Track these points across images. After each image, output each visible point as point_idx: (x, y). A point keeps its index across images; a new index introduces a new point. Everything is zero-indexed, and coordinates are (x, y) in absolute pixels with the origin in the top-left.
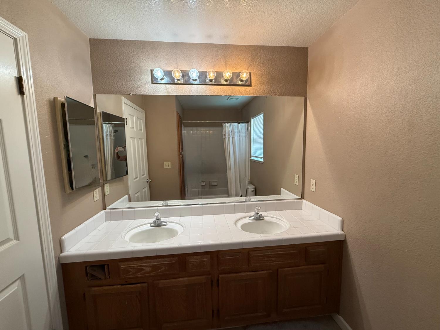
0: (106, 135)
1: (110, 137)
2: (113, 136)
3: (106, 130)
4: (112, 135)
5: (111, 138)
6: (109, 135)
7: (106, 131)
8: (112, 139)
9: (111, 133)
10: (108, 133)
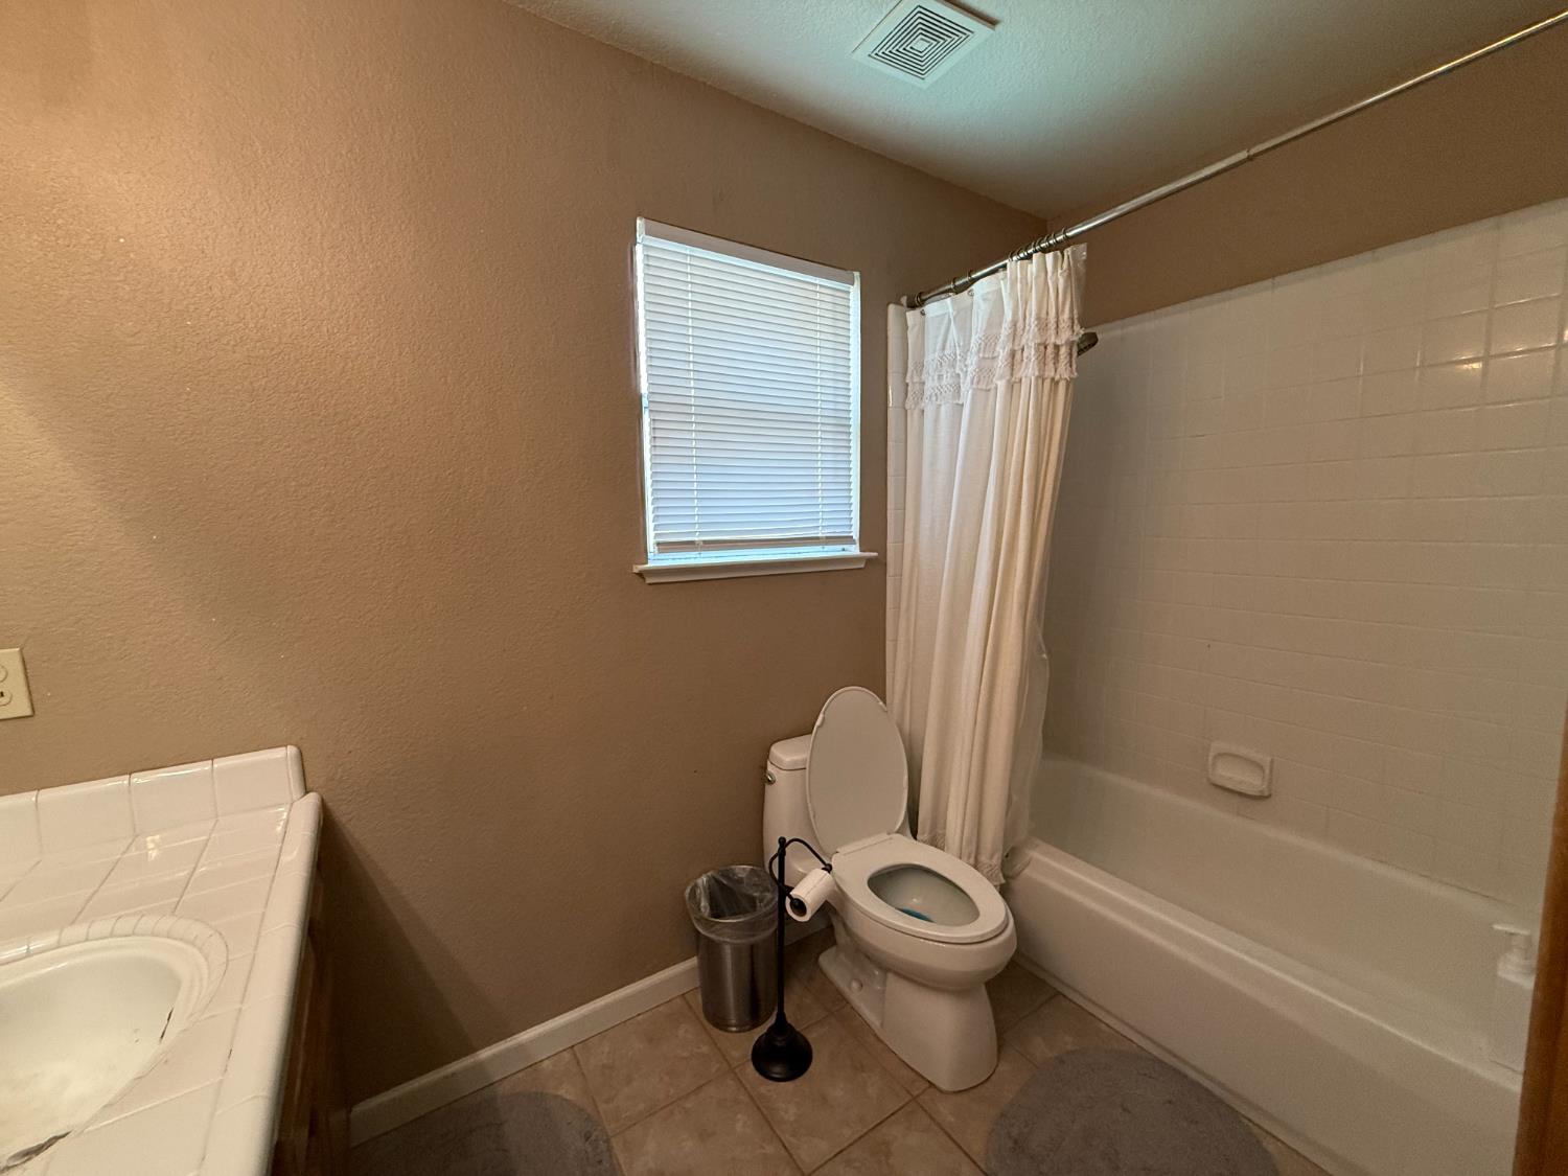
0: (1013, 354)
1: (1042, 361)
2: (1063, 351)
3: (1015, 313)
4: (1057, 347)
5: (1050, 372)
6: (1031, 353)
7: (1014, 324)
8: (1055, 383)
9: (1052, 331)
10: (1030, 339)
